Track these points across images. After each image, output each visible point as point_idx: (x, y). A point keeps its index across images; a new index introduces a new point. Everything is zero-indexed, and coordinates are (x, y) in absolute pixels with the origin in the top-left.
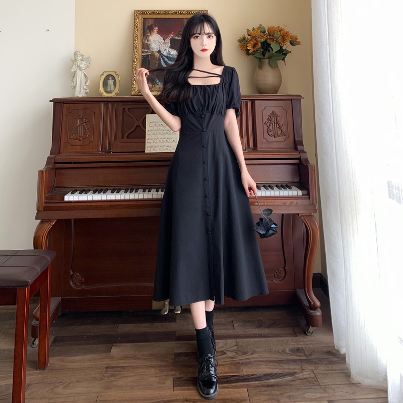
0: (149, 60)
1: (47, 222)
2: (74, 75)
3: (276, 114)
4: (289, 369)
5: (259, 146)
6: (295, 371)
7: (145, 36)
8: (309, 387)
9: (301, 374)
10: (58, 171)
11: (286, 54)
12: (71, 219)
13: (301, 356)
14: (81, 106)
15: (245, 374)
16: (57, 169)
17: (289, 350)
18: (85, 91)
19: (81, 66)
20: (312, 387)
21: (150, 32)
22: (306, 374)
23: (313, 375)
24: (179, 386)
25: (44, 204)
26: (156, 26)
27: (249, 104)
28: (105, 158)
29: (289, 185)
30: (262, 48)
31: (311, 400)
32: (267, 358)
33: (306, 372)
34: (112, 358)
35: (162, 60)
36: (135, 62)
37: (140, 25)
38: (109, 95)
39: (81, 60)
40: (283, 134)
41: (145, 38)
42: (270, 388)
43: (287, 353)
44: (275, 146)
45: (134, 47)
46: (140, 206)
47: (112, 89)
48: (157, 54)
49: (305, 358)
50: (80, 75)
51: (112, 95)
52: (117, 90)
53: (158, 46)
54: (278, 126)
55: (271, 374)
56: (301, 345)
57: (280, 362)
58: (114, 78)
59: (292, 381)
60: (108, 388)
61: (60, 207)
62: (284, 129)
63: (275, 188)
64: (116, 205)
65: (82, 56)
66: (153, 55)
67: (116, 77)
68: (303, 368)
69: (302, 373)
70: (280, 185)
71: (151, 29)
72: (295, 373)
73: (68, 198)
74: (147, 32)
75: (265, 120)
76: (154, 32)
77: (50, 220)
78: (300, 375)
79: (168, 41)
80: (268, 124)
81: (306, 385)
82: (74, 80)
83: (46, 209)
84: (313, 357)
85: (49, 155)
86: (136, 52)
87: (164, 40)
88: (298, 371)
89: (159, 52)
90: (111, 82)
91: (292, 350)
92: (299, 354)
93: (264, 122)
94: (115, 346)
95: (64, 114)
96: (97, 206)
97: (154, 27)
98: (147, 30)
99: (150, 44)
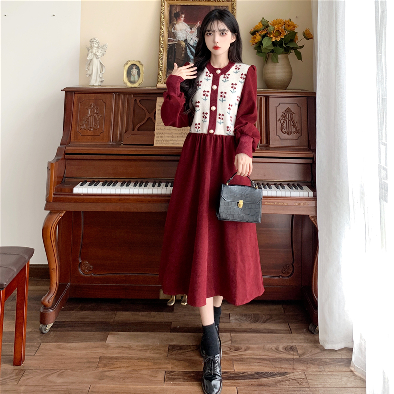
0: (175, 49)
1: (57, 213)
2: (89, 63)
3: (290, 111)
4: (281, 368)
5: (271, 143)
6: (286, 371)
7: (171, 24)
8: (298, 389)
9: (292, 374)
10: (68, 161)
12: (80, 212)
13: (293, 355)
14: (93, 96)
15: (236, 371)
16: (66, 159)
17: (283, 348)
18: (100, 79)
19: (97, 54)
20: (302, 389)
21: (177, 20)
22: (297, 375)
23: (303, 377)
24: (169, 380)
25: (53, 196)
26: (182, 13)
27: (263, 100)
28: (116, 150)
29: (301, 184)
32: (260, 355)
33: (297, 372)
34: (108, 347)
35: (188, 50)
36: (161, 52)
37: (167, 13)
38: (133, 85)
40: (297, 132)
41: (171, 27)
42: (260, 387)
43: (280, 351)
44: (288, 144)
45: (160, 35)
46: (149, 202)
47: (136, 79)
48: (183, 44)
49: (298, 357)
50: (96, 63)
51: (136, 85)
52: (140, 81)
53: (185, 35)
54: (292, 124)
55: (262, 373)
56: (295, 343)
57: (274, 360)
58: (138, 68)
59: (283, 381)
60: (101, 378)
61: (68, 199)
62: (298, 126)
63: (286, 187)
64: (125, 199)
66: (179, 44)
67: (140, 66)
68: (295, 368)
69: (293, 373)
70: (291, 183)
71: (177, 16)
72: (286, 373)
73: (78, 190)
74: (174, 20)
75: (279, 117)
76: (180, 20)
77: (59, 212)
79: (194, 29)
80: (282, 121)
81: (295, 386)
82: (90, 68)
83: (55, 200)
84: (305, 357)
85: (59, 145)
86: (163, 41)
87: (191, 28)
88: (289, 371)
89: (186, 41)
90: (135, 71)
91: (285, 349)
92: (292, 352)
93: (278, 119)
94: (112, 334)
95: (76, 103)
96: (106, 199)
97: (181, 14)
98: (174, 17)
99: (176, 33)
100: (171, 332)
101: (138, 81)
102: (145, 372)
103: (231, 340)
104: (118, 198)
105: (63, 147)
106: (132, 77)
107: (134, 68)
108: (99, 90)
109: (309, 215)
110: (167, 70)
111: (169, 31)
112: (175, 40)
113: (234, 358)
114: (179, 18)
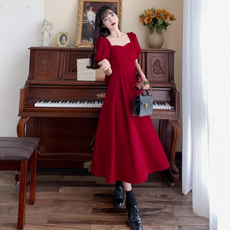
0: (86, 26)
2: (43, 33)
3: (159, 61)
4: (158, 206)
6: (161, 208)
7: (85, 12)
10: (32, 89)
11: (167, 26)
13: (165, 199)
14: (46, 52)
17: (159, 195)
18: (49, 43)
19: (47, 28)
20: (170, 217)
21: (88, 10)
22: (167, 210)
23: (171, 211)
24: (95, 212)
25: (23, 108)
26: (91, 6)
27: (144, 54)
28: (59, 82)
29: (164, 102)
30: (153, 22)
31: (169, 225)
32: (146, 199)
33: (168, 208)
34: (59, 194)
35: (94, 27)
36: (78, 27)
37: (82, 6)
38: (63, 46)
39: (47, 25)
41: (84, 13)
42: (146, 217)
43: (158, 197)
44: (157, 79)
45: (78, 18)
47: (65, 42)
49: (168, 200)
50: (46, 34)
51: (65, 46)
53: (92, 18)
55: (148, 209)
57: (154, 202)
58: (66, 36)
59: (160, 213)
60: (56, 211)
61: (32, 110)
62: (163, 70)
63: (156, 104)
64: (64, 110)
65: (48, 22)
66: (89, 23)
67: (67, 35)
68: (166, 206)
70: (159, 102)
71: (88, 8)
76: (90, 10)
77: (26, 117)
78: (164, 210)
81: (167, 216)
82: (43, 36)
83: (24, 111)
84: (172, 200)
85: (27, 80)
86: (79, 21)
88: (163, 208)
90: (64, 38)
91: (161, 196)
92: (164, 198)
93: (152, 65)
94: (61, 188)
95: (36, 56)
96: (53, 110)
98: (86, 8)
99: (87, 17)
100: (95, 187)
102: (81, 208)
104: (60, 109)
105: (29, 80)
106: (63, 41)
107: (64, 36)
108: (49, 49)
109: (169, 120)
110: (82, 37)
111: (83, 16)
112: (87, 21)
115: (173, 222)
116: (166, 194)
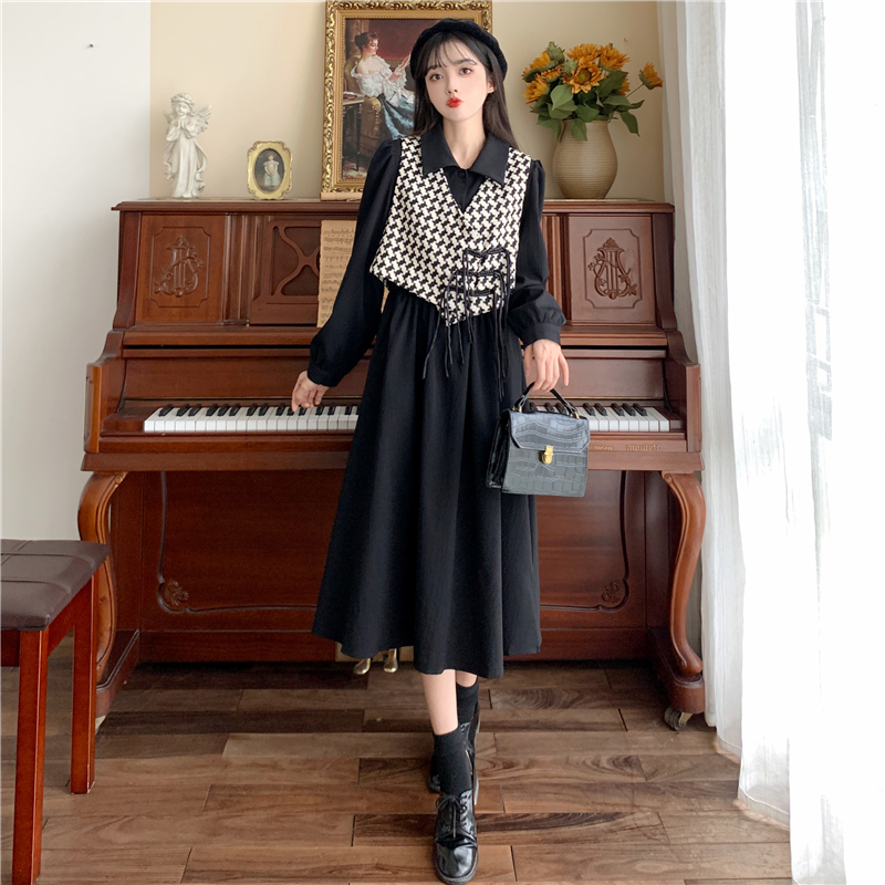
0: (359, 115)
1: (109, 476)
2: (172, 149)
3: (615, 245)
4: (605, 804)
5: (575, 317)
6: (617, 810)
7: (349, 61)
8: (646, 848)
9: (631, 817)
10: (130, 363)
12: (158, 474)
13: (632, 775)
14: (182, 220)
15: (508, 812)
16: (126, 359)
17: (608, 761)
18: (197, 184)
19: (189, 129)
20: (653, 848)
21: (362, 51)
22: (642, 818)
23: (656, 821)
24: (363, 833)
25: (100, 439)
26: (374, 37)
27: (556, 222)
28: (235, 336)
29: (641, 404)
31: (648, 876)
32: (559, 777)
33: (642, 811)
34: (226, 765)
35: (388, 118)
36: (329, 122)
37: (339, 35)
38: (269, 196)
39: (188, 115)
40: (631, 290)
41: (349, 66)
42: (561, 846)
43: (604, 768)
44: (611, 317)
45: (326, 85)
46: (311, 447)
47: (276, 183)
48: (377, 103)
49: (642, 780)
50: (187, 149)
51: (276, 195)
52: (284, 186)
53: (380, 85)
54: (619, 273)
55: (565, 815)
56: (634, 749)
57: (591, 788)
58: (278, 158)
59: (611, 831)
60: (214, 834)
61: (134, 444)
62: (633, 279)
63: (609, 411)
64: (258, 443)
65: (191, 104)
66: (367, 105)
67: (283, 155)
68: (637, 804)
69: (632, 813)
70: (619, 404)
71: (362, 43)
72: (616, 815)
73: (153, 425)
74: (356, 51)
75: (590, 260)
76: (369, 50)
77: (113, 473)
78: (629, 820)
79: (401, 72)
80: (598, 268)
81: (638, 843)
82: (174, 161)
83: (105, 448)
84: (657, 779)
85: (111, 328)
86: (332, 97)
88: (623, 809)
89: (382, 97)
90: (272, 165)
91: (615, 762)
92: (628, 770)
93: (588, 264)
94: (234, 738)
95: (144, 236)
96: (218, 444)
97: (370, 38)
98: (354, 45)
99: (361, 80)
100: (364, 731)
101: (279, 186)
102: (310, 817)
103: (495, 746)
104: (242, 440)
105: (119, 332)
106: (266, 177)
107: (271, 157)
108: (193, 208)
109: (660, 472)
110: (343, 160)
111: (345, 75)
112: (359, 95)
113: (501, 784)
114: (366, 47)
115: (665, 868)
116: (632, 753)
